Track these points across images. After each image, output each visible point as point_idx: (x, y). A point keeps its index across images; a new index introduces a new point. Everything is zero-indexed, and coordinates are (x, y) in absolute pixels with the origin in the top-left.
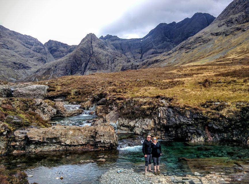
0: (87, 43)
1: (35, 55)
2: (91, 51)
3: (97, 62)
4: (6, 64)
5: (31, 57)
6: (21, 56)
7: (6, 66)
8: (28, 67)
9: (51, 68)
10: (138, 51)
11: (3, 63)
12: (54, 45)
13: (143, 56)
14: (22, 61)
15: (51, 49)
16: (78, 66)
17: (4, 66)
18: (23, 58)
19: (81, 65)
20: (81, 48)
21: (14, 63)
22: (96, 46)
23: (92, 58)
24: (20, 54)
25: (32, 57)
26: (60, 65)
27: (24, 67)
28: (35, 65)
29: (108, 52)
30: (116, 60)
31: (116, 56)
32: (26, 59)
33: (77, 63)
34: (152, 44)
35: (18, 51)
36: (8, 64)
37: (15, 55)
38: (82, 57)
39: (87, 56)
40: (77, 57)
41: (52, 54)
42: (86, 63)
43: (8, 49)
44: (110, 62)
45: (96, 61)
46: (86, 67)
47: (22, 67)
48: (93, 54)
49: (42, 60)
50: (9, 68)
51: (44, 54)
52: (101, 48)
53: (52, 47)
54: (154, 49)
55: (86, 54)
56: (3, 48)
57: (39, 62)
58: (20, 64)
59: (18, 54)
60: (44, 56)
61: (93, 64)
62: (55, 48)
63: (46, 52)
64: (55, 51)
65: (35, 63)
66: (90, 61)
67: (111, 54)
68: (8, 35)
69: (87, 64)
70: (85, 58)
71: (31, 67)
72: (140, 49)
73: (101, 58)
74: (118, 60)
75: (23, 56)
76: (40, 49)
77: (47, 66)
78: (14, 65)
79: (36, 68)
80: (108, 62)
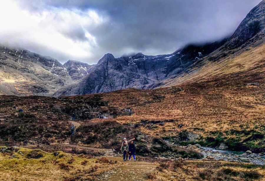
0: (102, 64)
1: (54, 78)
2: (106, 73)
3: (111, 85)
4: (27, 88)
5: (49, 80)
6: (41, 79)
7: (27, 90)
8: (46, 90)
9: (66, 91)
10: (164, 70)
11: (24, 86)
12: (73, 65)
13: (168, 75)
14: (41, 84)
15: (70, 69)
16: (91, 89)
17: (25, 90)
18: (42, 81)
19: (94, 88)
20: (95, 71)
21: (35, 87)
22: (112, 68)
23: (106, 80)
24: (40, 78)
25: (51, 80)
26: (74, 89)
27: (43, 91)
28: (52, 88)
29: (124, 73)
30: (131, 82)
31: (133, 77)
32: (45, 82)
33: (91, 87)
34: (180, 62)
35: (38, 75)
36: (29, 87)
37: (35, 78)
38: (96, 80)
39: (101, 78)
40: (90, 80)
41: (71, 76)
42: (99, 86)
43: (29, 72)
44: (124, 84)
45: (110, 83)
46: (99, 90)
47: (41, 90)
48: (107, 76)
49: (60, 82)
50: (30, 91)
51: (63, 76)
52: (117, 69)
53: (71, 68)
54: (181, 67)
55: (101, 76)
56: (24, 72)
57: (57, 85)
58: (39, 88)
59: (38, 78)
60: (62, 78)
61: (107, 87)
62: (74, 69)
63: (65, 74)
64: (74, 71)
65: (53, 86)
66: (104, 84)
67: (128, 75)
68: (29, 58)
69: (101, 87)
70: (99, 81)
71: (49, 90)
72: (166, 67)
73: (116, 80)
74: (134, 82)
75: (42, 80)
76: (59, 71)
77: (62, 89)
78: (34, 89)
79: (54, 91)
80: (123, 84)
